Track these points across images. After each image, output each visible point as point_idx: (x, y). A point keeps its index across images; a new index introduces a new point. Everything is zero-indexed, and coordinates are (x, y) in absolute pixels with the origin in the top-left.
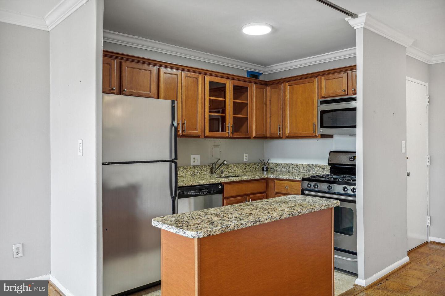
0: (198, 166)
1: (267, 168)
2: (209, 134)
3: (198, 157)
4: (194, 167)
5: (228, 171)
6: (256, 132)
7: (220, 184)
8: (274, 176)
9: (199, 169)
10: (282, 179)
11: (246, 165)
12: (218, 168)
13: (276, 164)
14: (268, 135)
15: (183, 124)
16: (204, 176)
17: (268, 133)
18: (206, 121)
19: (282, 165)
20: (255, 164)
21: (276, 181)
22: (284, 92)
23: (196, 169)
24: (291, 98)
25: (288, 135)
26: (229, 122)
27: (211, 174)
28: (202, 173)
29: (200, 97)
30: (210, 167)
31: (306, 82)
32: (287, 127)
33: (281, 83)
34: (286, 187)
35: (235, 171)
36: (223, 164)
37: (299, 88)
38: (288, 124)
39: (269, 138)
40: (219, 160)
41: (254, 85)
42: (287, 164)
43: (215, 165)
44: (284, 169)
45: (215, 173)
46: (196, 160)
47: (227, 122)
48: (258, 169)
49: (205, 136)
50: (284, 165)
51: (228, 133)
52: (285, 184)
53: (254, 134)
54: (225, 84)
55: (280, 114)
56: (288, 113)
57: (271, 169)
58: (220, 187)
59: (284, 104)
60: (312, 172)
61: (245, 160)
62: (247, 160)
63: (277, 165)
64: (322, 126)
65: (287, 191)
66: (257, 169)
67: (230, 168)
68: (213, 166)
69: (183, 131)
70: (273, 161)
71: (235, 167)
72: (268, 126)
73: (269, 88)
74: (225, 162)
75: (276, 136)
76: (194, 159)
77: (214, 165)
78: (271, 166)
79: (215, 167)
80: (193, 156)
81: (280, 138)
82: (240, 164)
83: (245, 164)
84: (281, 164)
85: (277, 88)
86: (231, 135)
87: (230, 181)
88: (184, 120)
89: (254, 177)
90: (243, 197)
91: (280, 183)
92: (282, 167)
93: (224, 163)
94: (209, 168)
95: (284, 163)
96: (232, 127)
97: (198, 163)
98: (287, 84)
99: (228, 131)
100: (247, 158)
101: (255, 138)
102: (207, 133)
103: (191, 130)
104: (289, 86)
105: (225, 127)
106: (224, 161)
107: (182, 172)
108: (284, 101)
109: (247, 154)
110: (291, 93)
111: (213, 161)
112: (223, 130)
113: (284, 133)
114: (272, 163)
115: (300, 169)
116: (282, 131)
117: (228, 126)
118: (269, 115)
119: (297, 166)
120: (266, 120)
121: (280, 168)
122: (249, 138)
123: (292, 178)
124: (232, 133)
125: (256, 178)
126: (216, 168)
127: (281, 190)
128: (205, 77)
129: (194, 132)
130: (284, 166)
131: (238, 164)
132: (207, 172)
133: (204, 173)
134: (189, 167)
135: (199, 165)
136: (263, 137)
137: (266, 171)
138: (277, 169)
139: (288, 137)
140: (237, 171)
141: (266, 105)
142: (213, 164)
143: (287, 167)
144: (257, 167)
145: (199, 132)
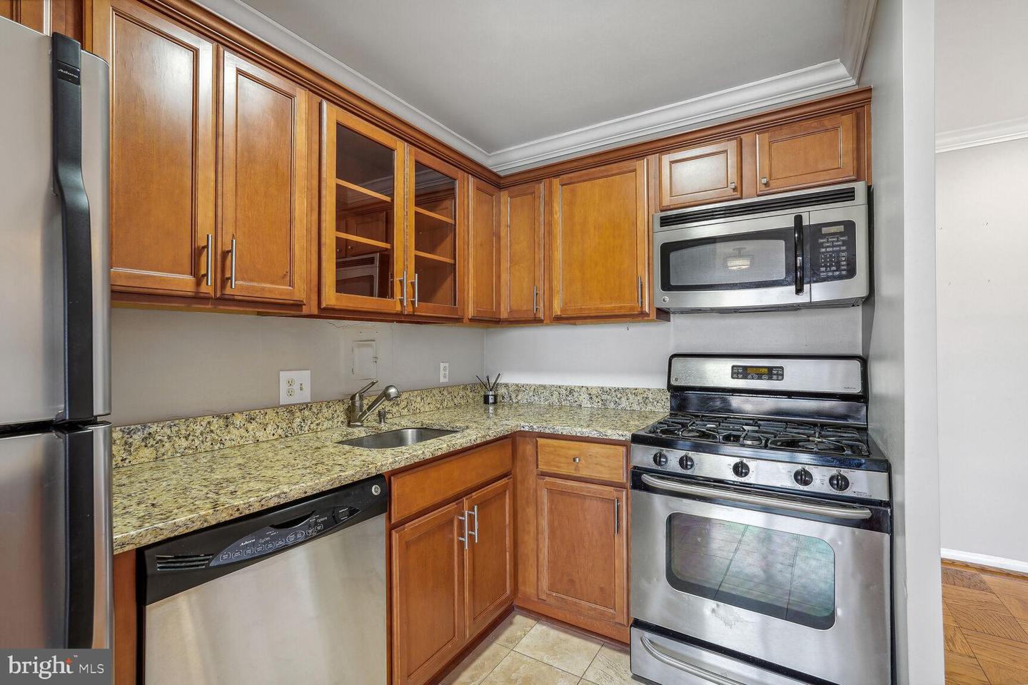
0: (307, 406)
1: (495, 397)
2: (337, 299)
3: (304, 377)
4: (290, 409)
5: (398, 411)
6: (476, 303)
7: (378, 478)
8: (535, 427)
9: (307, 413)
10: (562, 435)
11: (445, 393)
12: (369, 408)
13: (517, 386)
14: (504, 315)
15: (225, 254)
16: (324, 434)
17: (502, 309)
18: (324, 257)
19: (532, 389)
20: (465, 388)
21: (541, 441)
22: (549, 204)
23: (298, 414)
24: (569, 218)
25: (559, 313)
26: (405, 267)
27: (349, 425)
28: (318, 425)
29: (301, 166)
30: (346, 406)
31: (614, 172)
32: (558, 292)
33: (538, 180)
34: (574, 460)
35: (418, 411)
36: (385, 395)
37: (591, 190)
38: (558, 285)
39: (506, 321)
40: (373, 384)
41: (471, 179)
42: (544, 387)
43: (361, 398)
44: (536, 398)
45: (359, 424)
46: (296, 387)
47: (398, 266)
48: (473, 399)
49: (324, 305)
50: (538, 390)
51: (402, 301)
52: (569, 448)
53: (471, 312)
54: (392, 150)
55: (537, 260)
56: (558, 255)
57: (503, 398)
58: (375, 490)
59: (550, 233)
60: (612, 405)
61: (442, 380)
62: (447, 380)
63: (519, 389)
64: (666, 286)
65: (577, 469)
66: (470, 401)
67: (404, 404)
68: (353, 404)
69: (225, 281)
70: (508, 379)
71: (419, 399)
72: (504, 292)
73: (505, 197)
74: (392, 391)
75: (525, 316)
76: (290, 383)
77: (357, 397)
78: (502, 391)
79: (361, 406)
80: (284, 376)
81: (536, 321)
82: (430, 390)
83: (442, 388)
84: (530, 386)
85: (525, 195)
86: (408, 310)
87: (413, 462)
88: (230, 237)
89: (484, 436)
90: (452, 506)
91: (554, 446)
92: (531, 394)
93: (389, 395)
94: (340, 409)
95: (538, 383)
96: (413, 284)
97: (305, 396)
98: (556, 182)
99: (402, 295)
100: (447, 372)
101: (471, 320)
102: (331, 297)
103: (264, 282)
104: (562, 185)
105: (392, 282)
106: (388, 388)
107: (242, 431)
108: (549, 225)
109: (447, 365)
110: (570, 204)
111: (356, 388)
112: (385, 290)
113: (547, 308)
114: (506, 385)
115: (581, 398)
116: (542, 305)
117: (401, 282)
118: (505, 264)
119: (571, 391)
120: (499, 277)
121: (526, 397)
122: (458, 321)
123: (594, 434)
124: (413, 303)
125: (488, 438)
126: (365, 407)
127: (558, 467)
128: (320, 104)
129: (279, 290)
130: (536, 390)
131: (425, 391)
132: (336, 421)
133: (327, 424)
134: (269, 411)
135: (309, 401)
136: (491, 321)
137: (493, 403)
138: (519, 398)
139: (559, 320)
140: (422, 409)
141: (499, 238)
142: (353, 398)
143: (547, 393)
144: (471, 395)
145: (300, 291)
